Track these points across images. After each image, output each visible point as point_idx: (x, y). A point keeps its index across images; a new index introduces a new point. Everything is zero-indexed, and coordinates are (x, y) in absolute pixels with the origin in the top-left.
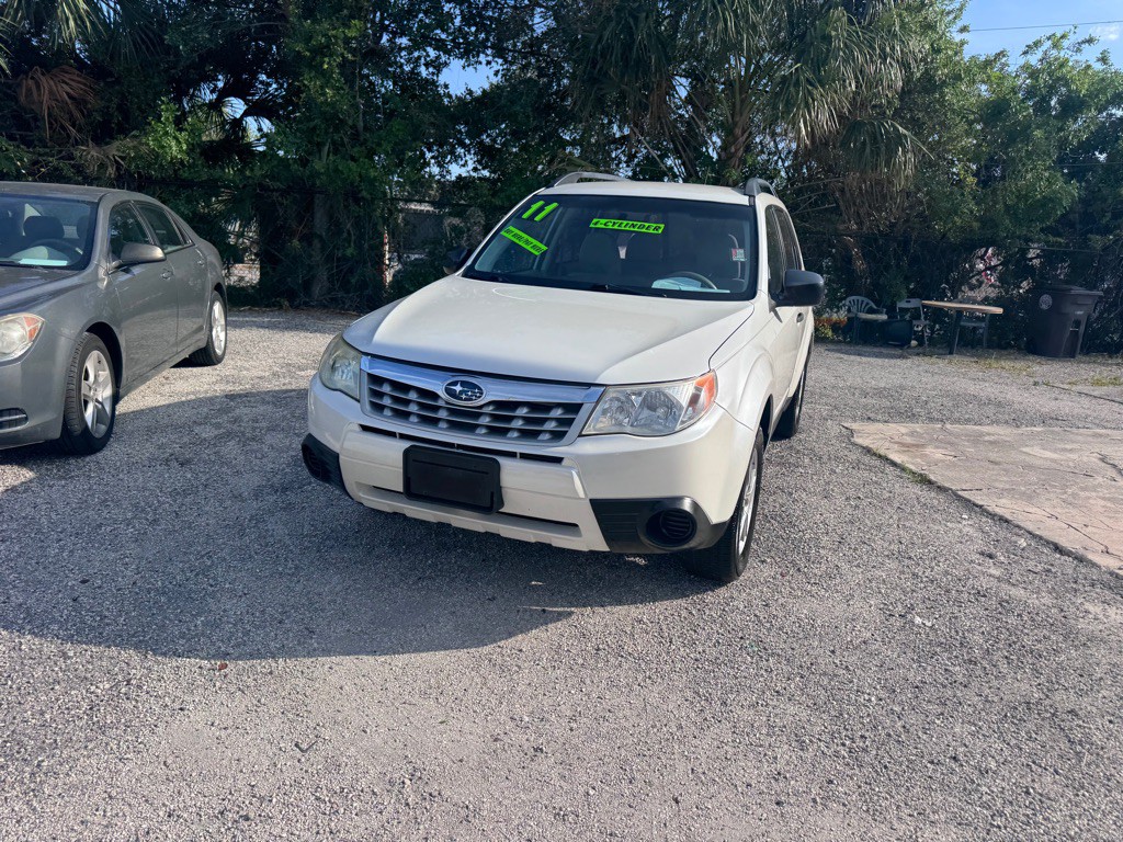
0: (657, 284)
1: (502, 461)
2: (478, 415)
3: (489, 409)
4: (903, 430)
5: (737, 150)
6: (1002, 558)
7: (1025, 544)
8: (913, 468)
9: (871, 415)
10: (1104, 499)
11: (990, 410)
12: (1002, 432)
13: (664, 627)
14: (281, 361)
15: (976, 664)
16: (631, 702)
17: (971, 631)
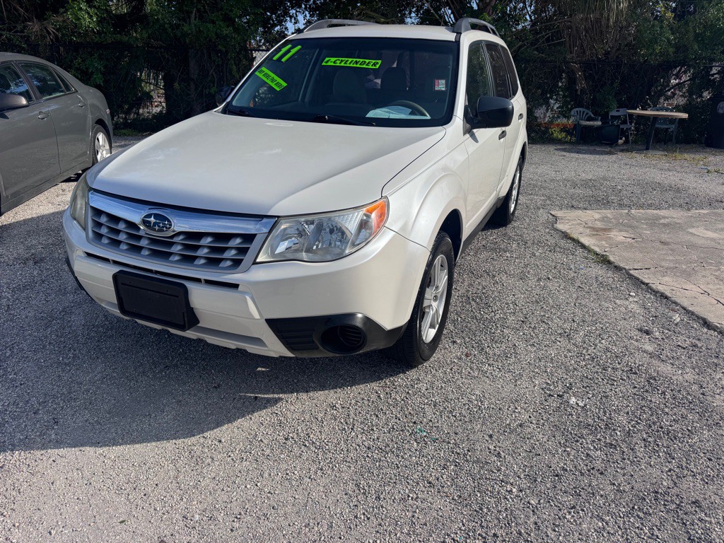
0: (372, 114)
1: (190, 285)
2: (171, 244)
3: (179, 239)
4: (597, 216)
5: (491, 1)
6: (657, 333)
7: (678, 320)
8: (597, 250)
9: (575, 204)
11: (669, 195)
12: (676, 215)
13: (352, 413)
15: (615, 448)
16: (297, 497)
17: (618, 411)
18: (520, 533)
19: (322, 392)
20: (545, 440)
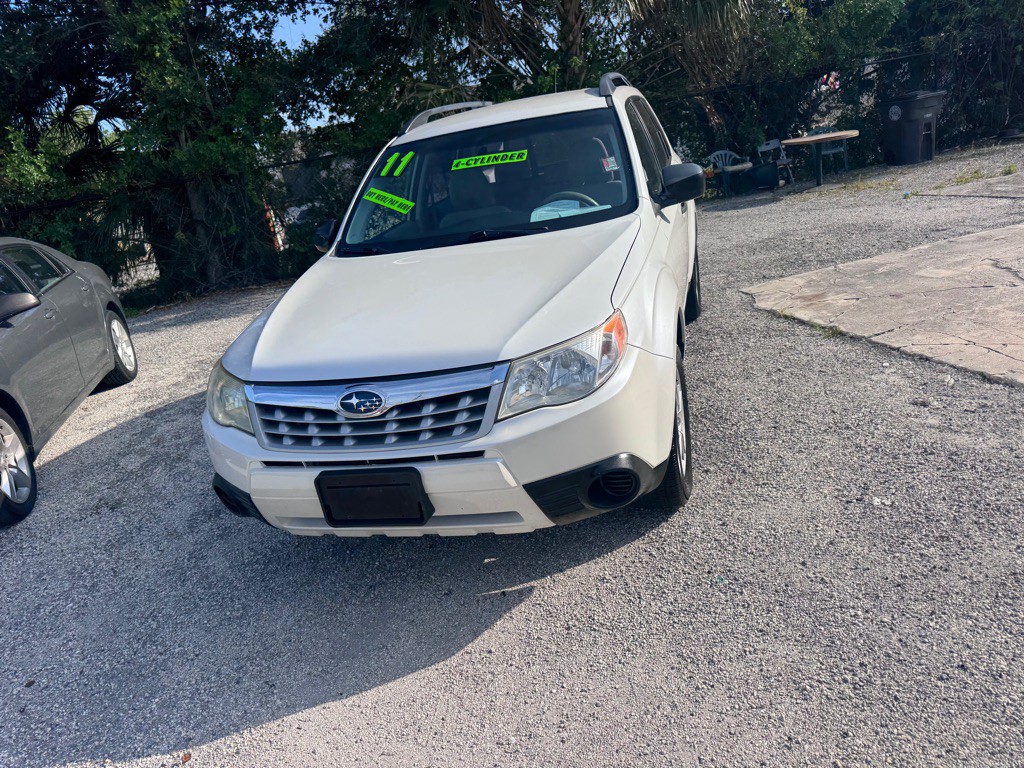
1: (420, 467)
3: (393, 415)
4: (801, 282)
5: (575, 38)
6: (935, 403)
7: (952, 381)
8: (821, 322)
9: (766, 273)
10: (1011, 309)
11: (873, 237)
12: (892, 259)
13: (629, 580)
14: (193, 360)
15: (948, 539)
16: (617, 686)
17: (932, 499)
18: (889, 655)
19: (579, 567)
20: (866, 551)
